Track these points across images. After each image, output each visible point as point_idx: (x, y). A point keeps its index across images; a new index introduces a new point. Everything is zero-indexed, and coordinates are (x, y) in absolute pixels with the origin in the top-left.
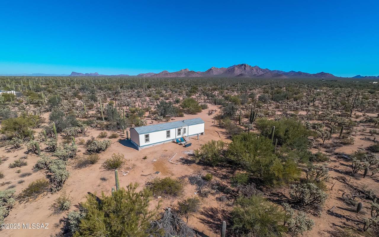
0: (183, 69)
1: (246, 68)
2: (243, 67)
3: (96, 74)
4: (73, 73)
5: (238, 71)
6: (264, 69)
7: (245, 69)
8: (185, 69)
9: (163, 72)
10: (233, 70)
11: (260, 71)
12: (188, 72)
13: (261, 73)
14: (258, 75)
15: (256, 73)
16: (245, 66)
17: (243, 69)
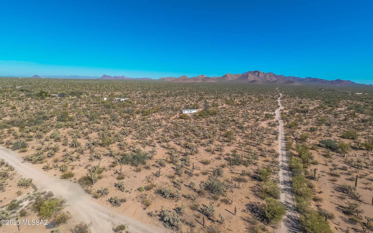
0: (200, 75)
1: (260, 75)
2: (257, 73)
3: (123, 77)
4: (104, 76)
5: (251, 78)
6: (278, 76)
7: (258, 75)
8: (202, 75)
9: (182, 77)
10: (247, 76)
11: (273, 78)
12: (205, 78)
13: (274, 79)
14: (271, 81)
15: (269, 80)
16: (259, 72)
17: (257, 75)
